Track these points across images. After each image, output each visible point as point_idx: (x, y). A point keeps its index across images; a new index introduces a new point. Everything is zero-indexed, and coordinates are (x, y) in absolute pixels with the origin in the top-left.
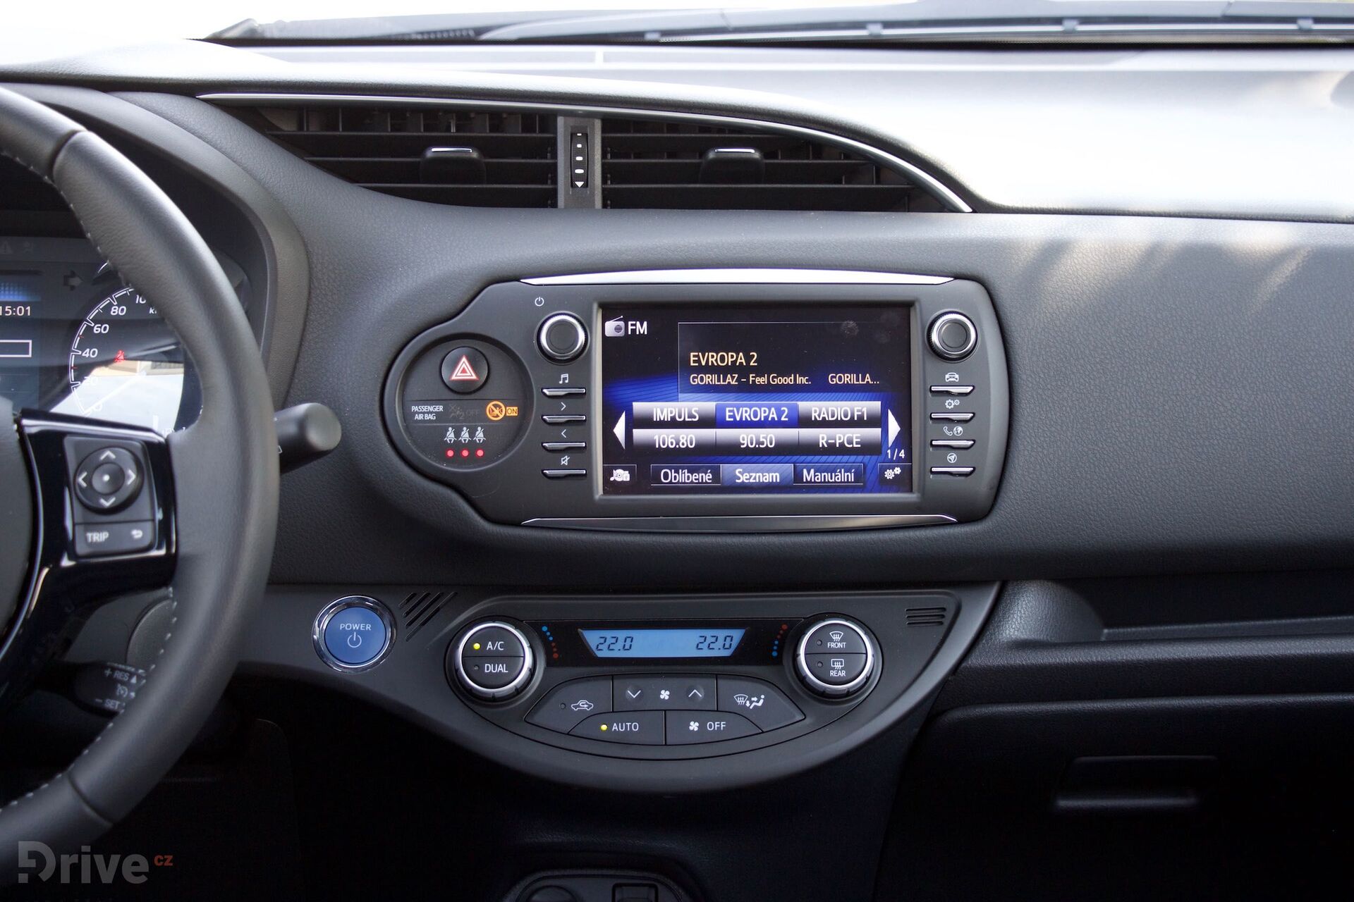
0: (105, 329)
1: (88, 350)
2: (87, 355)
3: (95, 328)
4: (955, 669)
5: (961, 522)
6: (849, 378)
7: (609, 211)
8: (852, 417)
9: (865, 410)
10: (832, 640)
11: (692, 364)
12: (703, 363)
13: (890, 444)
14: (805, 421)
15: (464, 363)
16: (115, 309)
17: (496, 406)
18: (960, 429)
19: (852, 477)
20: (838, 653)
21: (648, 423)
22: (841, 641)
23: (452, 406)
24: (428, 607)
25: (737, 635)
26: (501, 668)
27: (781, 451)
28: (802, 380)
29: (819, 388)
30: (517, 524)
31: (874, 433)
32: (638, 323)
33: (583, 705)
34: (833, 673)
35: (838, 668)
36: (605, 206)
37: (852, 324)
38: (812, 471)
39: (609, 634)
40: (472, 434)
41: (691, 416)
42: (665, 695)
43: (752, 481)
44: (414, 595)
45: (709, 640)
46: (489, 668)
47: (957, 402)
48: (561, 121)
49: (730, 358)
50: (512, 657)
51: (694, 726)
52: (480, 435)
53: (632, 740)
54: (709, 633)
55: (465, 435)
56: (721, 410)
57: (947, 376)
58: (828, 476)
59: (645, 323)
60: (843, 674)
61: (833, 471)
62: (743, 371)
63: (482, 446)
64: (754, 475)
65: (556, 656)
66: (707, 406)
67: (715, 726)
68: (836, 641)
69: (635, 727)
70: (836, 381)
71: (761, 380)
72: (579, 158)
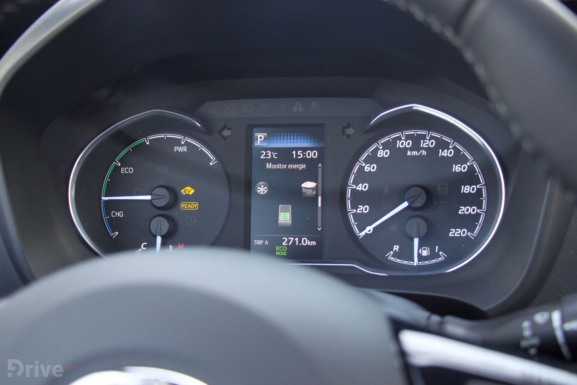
0: (373, 168)
1: (361, 185)
2: (360, 189)
3: (366, 168)
16: (381, 152)
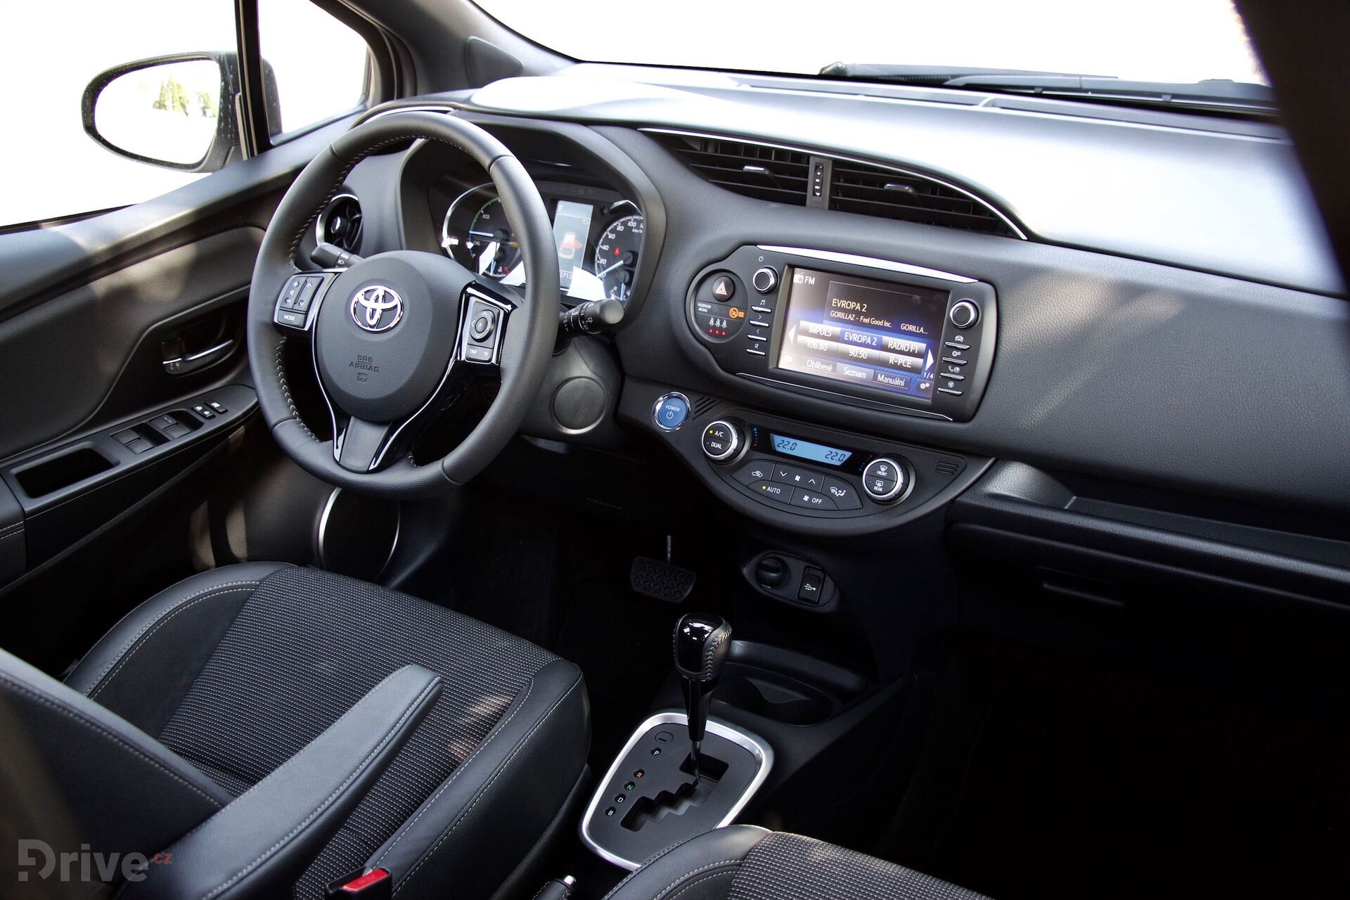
0: (613, 236)
3: (609, 235)
4: (953, 500)
5: (955, 421)
6: (912, 328)
7: (830, 212)
8: (910, 350)
9: (917, 347)
10: (880, 470)
11: (833, 305)
12: (839, 306)
13: (926, 369)
14: (884, 348)
15: (722, 286)
16: (619, 227)
17: (734, 310)
18: (958, 369)
19: (903, 384)
20: (881, 478)
21: (807, 333)
22: (885, 472)
23: (715, 306)
24: (705, 406)
25: (848, 454)
26: (719, 446)
27: (870, 362)
28: (887, 324)
29: (896, 331)
30: (734, 374)
31: (919, 361)
32: (810, 278)
33: (758, 473)
34: (876, 488)
35: (879, 486)
36: (830, 208)
37: (917, 297)
38: (883, 376)
39: (786, 439)
40: (721, 323)
41: (828, 334)
42: (798, 478)
43: (852, 375)
44: (703, 398)
45: (834, 454)
46: (714, 444)
47: (959, 353)
48: (811, 158)
49: (853, 305)
50: (726, 441)
51: (806, 498)
52: (724, 325)
53: (775, 497)
54: (834, 450)
55: (718, 323)
56: (843, 333)
57: (957, 337)
58: (891, 380)
59: (814, 279)
60: (881, 490)
61: (894, 378)
62: (858, 313)
63: (725, 330)
64: (853, 372)
65: (755, 445)
66: (836, 329)
67: (816, 501)
68: (882, 471)
69: (778, 491)
70: (905, 328)
71: (867, 321)
72: (818, 180)
